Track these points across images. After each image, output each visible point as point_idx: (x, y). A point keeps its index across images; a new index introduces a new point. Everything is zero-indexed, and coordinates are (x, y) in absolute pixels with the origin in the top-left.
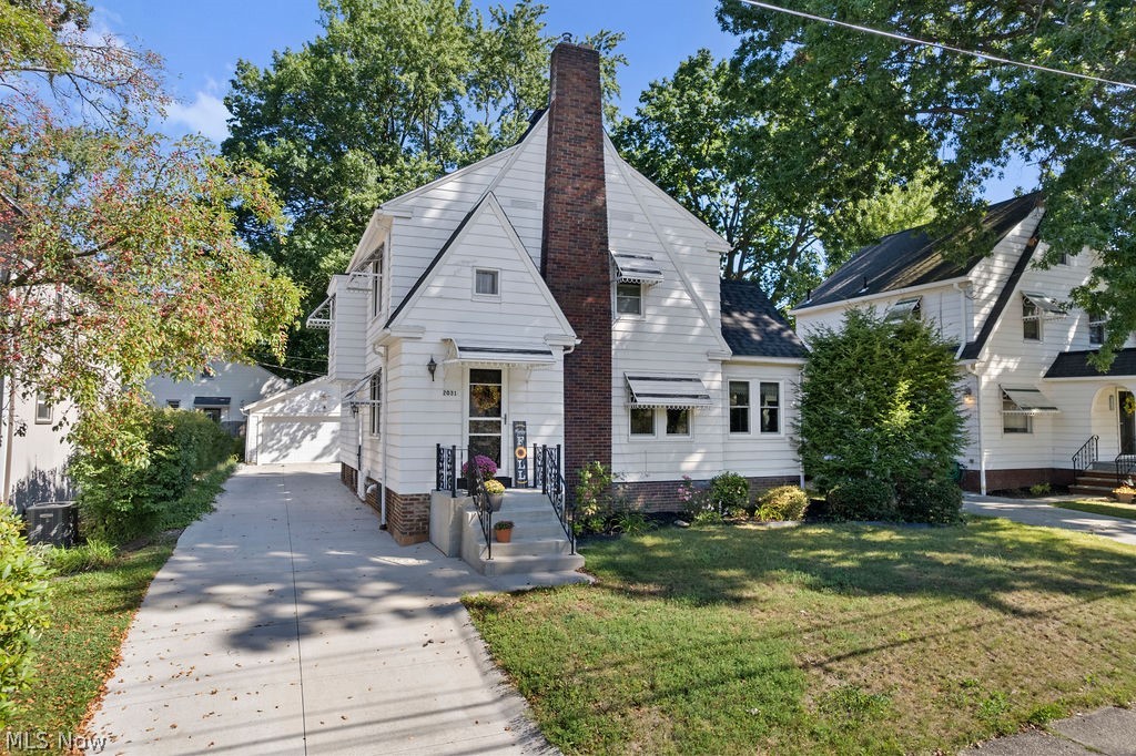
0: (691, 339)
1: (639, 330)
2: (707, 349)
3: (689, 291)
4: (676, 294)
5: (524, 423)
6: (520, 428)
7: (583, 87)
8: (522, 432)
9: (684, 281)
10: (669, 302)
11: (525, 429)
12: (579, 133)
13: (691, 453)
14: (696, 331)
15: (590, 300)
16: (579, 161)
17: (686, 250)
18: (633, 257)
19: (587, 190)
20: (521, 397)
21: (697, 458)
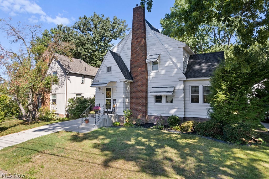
0: (173, 75)
1: (157, 74)
2: (178, 78)
3: (172, 61)
4: (168, 63)
7: (139, 16)
8: (115, 101)
9: (170, 58)
10: (166, 65)
12: (138, 28)
13: (173, 108)
14: (174, 73)
15: (140, 69)
16: (138, 35)
17: (171, 49)
18: (154, 55)
19: (139, 41)
21: (175, 110)
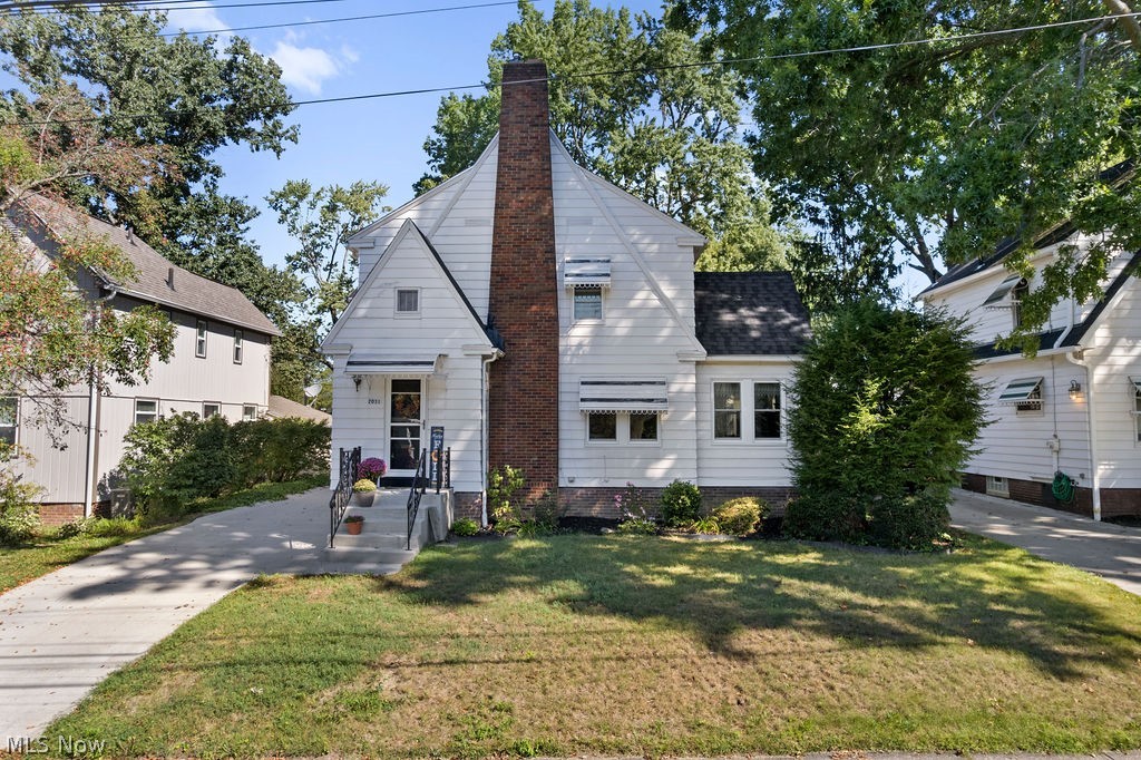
0: (659, 340)
1: (598, 335)
2: (678, 350)
3: (656, 290)
4: (641, 295)
5: (442, 428)
6: (437, 433)
7: (528, 102)
8: (440, 437)
9: (650, 281)
10: (633, 304)
11: (442, 434)
12: (523, 147)
13: (658, 459)
14: (666, 332)
15: (534, 308)
16: (523, 174)
17: (655, 247)
18: (588, 261)
19: (532, 201)
20: (439, 404)
21: (665, 464)
